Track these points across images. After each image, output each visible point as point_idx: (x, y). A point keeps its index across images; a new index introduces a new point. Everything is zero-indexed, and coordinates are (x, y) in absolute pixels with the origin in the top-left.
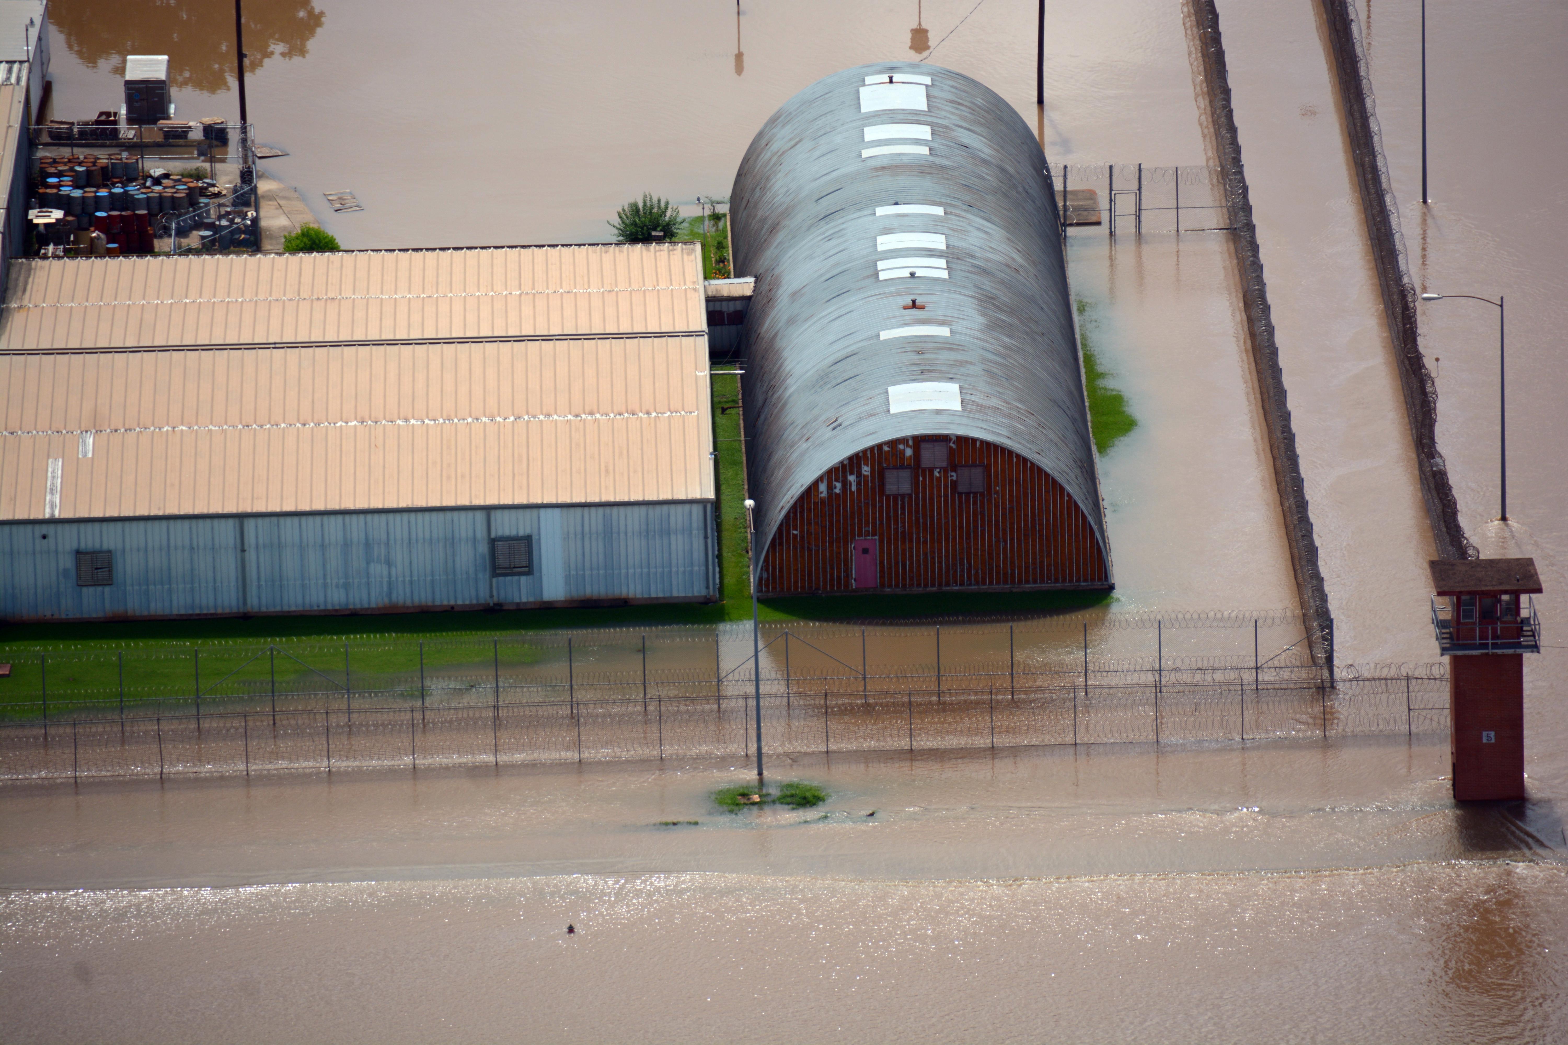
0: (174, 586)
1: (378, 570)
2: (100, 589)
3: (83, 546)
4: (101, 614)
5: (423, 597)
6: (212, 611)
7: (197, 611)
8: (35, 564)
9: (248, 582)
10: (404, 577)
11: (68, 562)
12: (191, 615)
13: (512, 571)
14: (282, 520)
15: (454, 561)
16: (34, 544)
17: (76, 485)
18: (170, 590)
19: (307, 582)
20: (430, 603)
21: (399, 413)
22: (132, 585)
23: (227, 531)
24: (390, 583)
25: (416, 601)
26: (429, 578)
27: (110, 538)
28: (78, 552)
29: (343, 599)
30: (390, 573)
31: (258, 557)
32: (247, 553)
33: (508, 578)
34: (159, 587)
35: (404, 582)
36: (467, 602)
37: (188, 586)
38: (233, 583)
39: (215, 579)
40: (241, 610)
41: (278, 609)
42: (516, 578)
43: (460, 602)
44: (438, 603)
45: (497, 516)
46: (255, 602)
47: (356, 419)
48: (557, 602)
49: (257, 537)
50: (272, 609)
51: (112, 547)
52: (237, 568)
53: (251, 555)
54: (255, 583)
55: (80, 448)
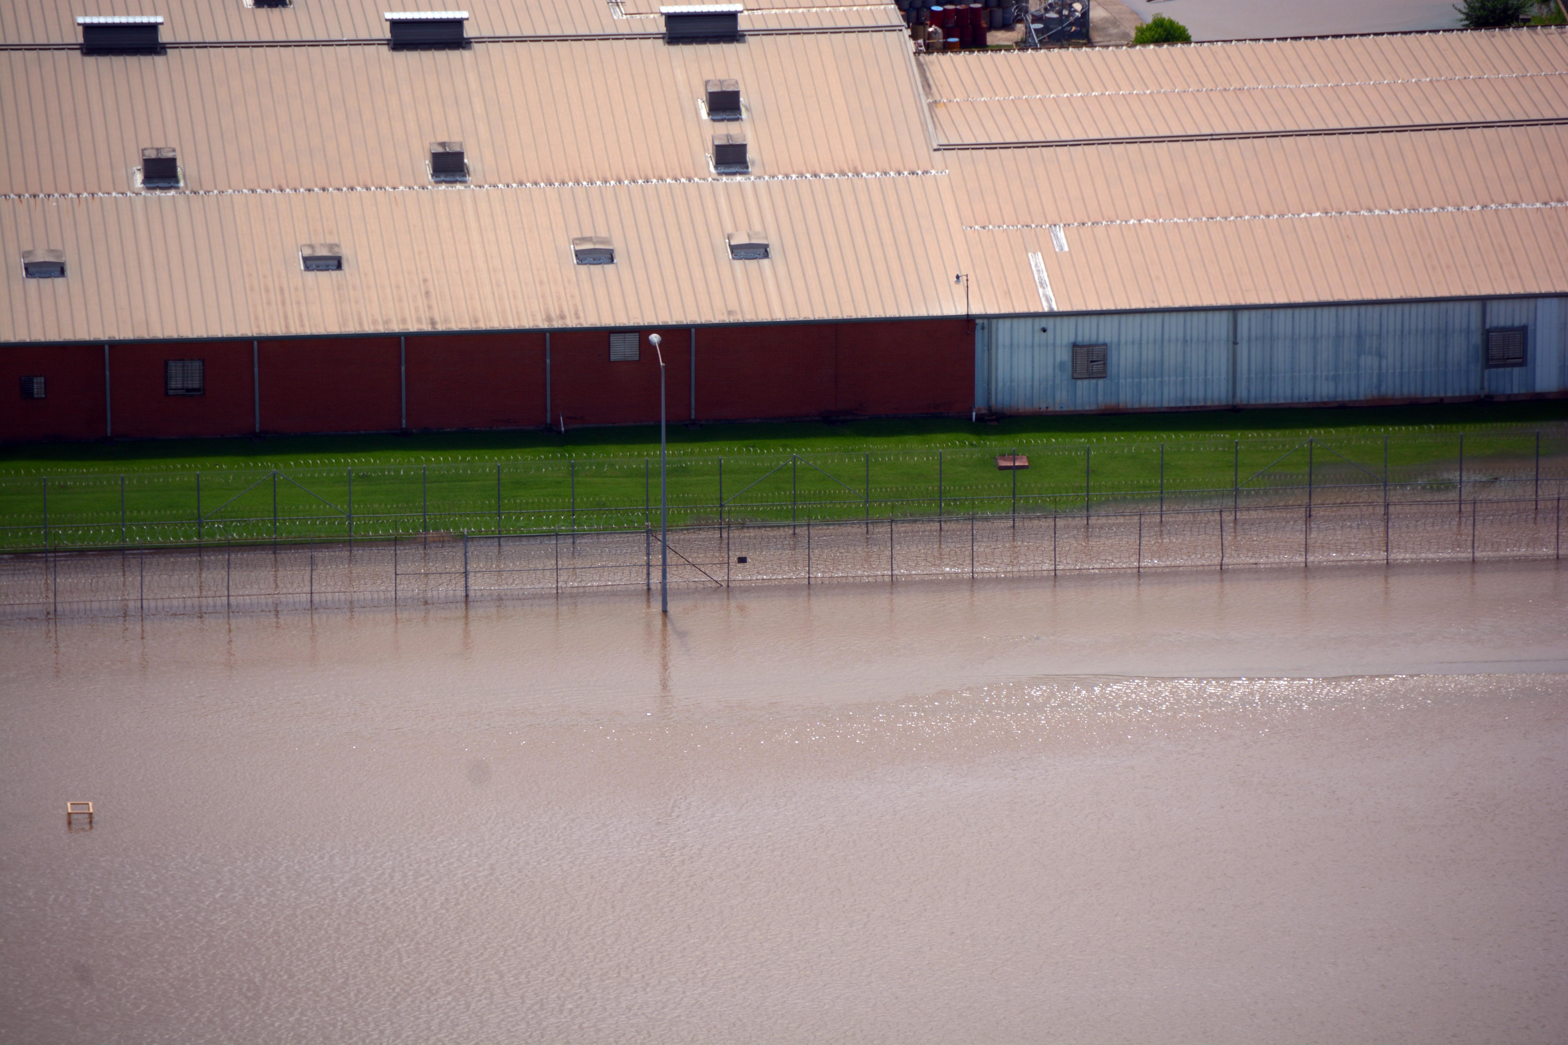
0: (1166, 379)
1: (1369, 362)
2: (1093, 381)
3: (1080, 339)
4: (1093, 407)
5: (1412, 389)
6: (1202, 404)
7: (1187, 404)
8: (1033, 357)
9: (1238, 375)
10: (1394, 369)
11: (1064, 355)
12: (1181, 408)
13: (1506, 362)
14: (1275, 312)
15: (1446, 352)
16: (1033, 337)
17: (1063, 279)
18: (1162, 382)
19: (1297, 374)
20: (1419, 395)
21: (1360, 204)
22: (1125, 378)
23: (1220, 324)
24: (1379, 375)
25: (1406, 392)
26: (1420, 370)
27: (1106, 331)
28: (1075, 345)
29: (1332, 392)
30: (1380, 365)
31: (1249, 350)
32: (1239, 347)
33: (1501, 370)
34: (1151, 380)
35: (1394, 374)
36: (1457, 394)
37: (1180, 379)
38: (1224, 376)
39: (1206, 372)
40: (1230, 403)
41: (1267, 401)
42: (1508, 369)
43: (1449, 394)
44: (1427, 394)
45: (1493, 306)
46: (1244, 394)
47: (1318, 210)
48: (1549, 393)
49: (1250, 330)
50: (1260, 402)
51: (1108, 340)
52: (1228, 360)
53: (1243, 349)
54: (1245, 376)
55: (1055, 242)
